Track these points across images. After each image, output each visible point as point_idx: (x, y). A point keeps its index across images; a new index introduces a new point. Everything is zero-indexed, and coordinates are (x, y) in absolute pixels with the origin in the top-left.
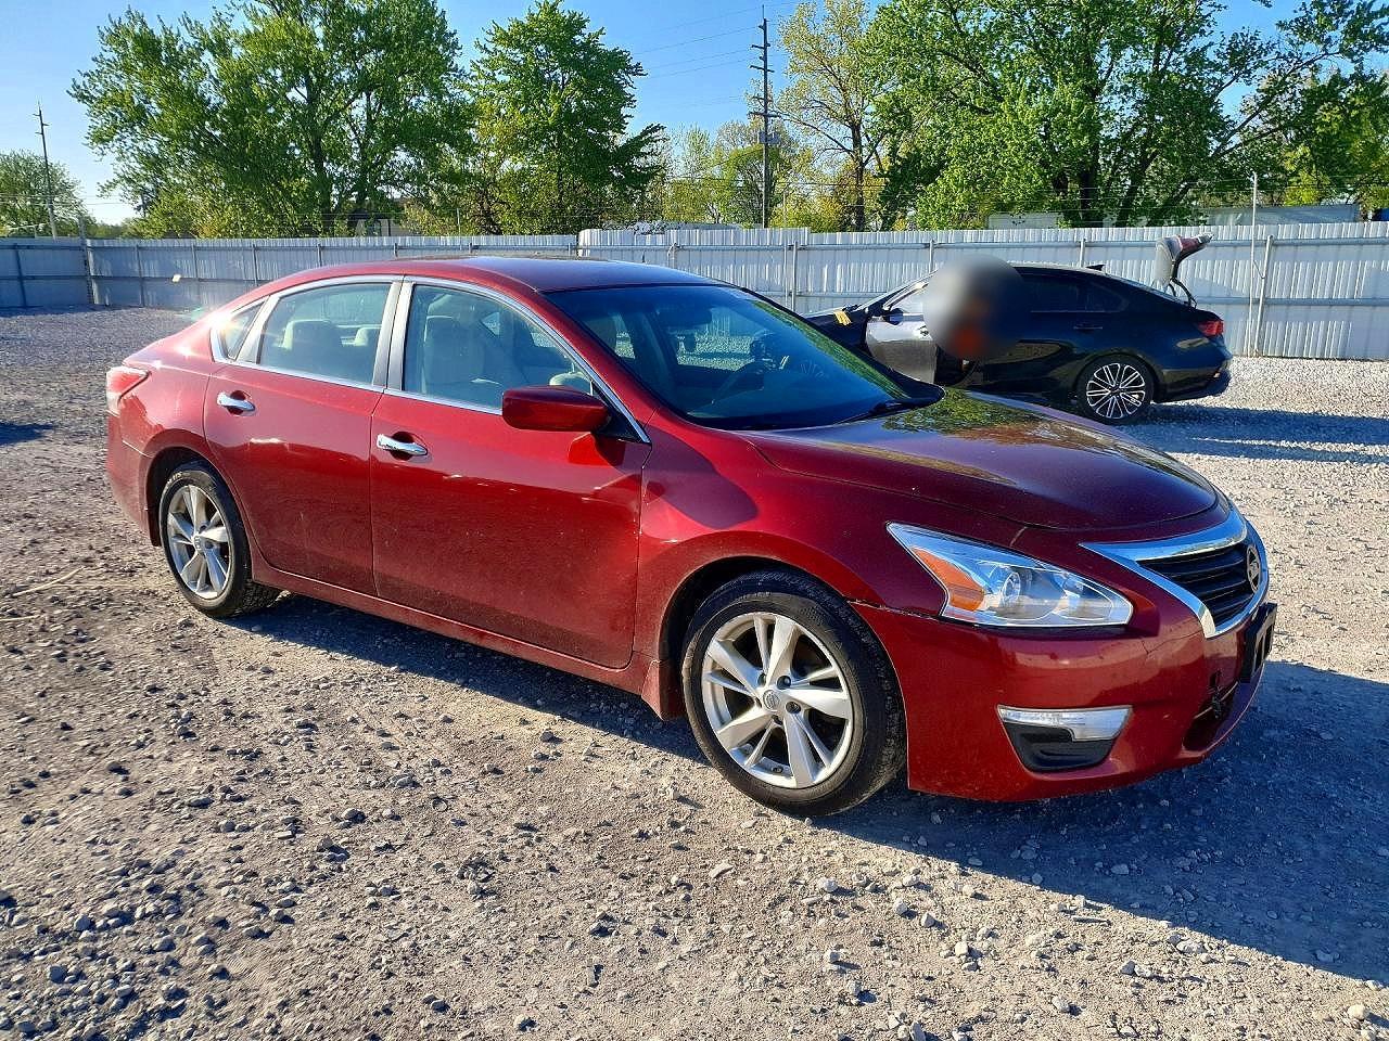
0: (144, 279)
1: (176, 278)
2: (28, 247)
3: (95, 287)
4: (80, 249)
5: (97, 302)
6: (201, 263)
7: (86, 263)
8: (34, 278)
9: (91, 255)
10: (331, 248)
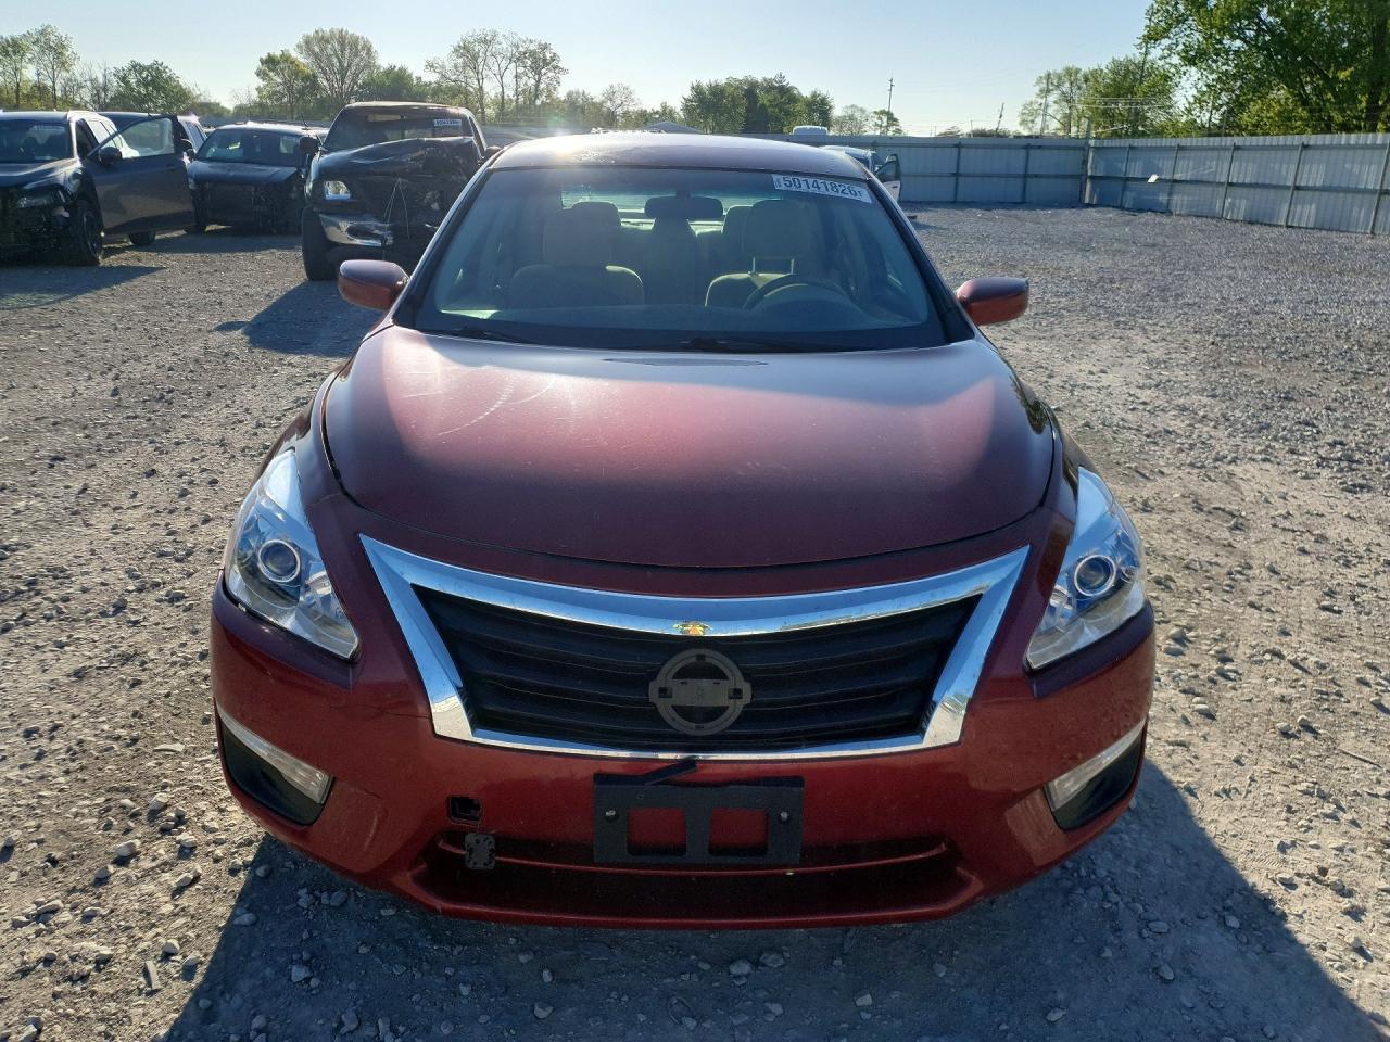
0: (1128, 179)
1: (1153, 179)
2: (1040, 147)
3: (1089, 186)
4: (1083, 149)
5: (1087, 201)
6: (1181, 164)
7: (1085, 162)
8: (1036, 176)
9: (1091, 155)
10: (1315, 147)
